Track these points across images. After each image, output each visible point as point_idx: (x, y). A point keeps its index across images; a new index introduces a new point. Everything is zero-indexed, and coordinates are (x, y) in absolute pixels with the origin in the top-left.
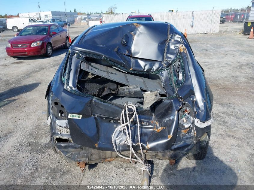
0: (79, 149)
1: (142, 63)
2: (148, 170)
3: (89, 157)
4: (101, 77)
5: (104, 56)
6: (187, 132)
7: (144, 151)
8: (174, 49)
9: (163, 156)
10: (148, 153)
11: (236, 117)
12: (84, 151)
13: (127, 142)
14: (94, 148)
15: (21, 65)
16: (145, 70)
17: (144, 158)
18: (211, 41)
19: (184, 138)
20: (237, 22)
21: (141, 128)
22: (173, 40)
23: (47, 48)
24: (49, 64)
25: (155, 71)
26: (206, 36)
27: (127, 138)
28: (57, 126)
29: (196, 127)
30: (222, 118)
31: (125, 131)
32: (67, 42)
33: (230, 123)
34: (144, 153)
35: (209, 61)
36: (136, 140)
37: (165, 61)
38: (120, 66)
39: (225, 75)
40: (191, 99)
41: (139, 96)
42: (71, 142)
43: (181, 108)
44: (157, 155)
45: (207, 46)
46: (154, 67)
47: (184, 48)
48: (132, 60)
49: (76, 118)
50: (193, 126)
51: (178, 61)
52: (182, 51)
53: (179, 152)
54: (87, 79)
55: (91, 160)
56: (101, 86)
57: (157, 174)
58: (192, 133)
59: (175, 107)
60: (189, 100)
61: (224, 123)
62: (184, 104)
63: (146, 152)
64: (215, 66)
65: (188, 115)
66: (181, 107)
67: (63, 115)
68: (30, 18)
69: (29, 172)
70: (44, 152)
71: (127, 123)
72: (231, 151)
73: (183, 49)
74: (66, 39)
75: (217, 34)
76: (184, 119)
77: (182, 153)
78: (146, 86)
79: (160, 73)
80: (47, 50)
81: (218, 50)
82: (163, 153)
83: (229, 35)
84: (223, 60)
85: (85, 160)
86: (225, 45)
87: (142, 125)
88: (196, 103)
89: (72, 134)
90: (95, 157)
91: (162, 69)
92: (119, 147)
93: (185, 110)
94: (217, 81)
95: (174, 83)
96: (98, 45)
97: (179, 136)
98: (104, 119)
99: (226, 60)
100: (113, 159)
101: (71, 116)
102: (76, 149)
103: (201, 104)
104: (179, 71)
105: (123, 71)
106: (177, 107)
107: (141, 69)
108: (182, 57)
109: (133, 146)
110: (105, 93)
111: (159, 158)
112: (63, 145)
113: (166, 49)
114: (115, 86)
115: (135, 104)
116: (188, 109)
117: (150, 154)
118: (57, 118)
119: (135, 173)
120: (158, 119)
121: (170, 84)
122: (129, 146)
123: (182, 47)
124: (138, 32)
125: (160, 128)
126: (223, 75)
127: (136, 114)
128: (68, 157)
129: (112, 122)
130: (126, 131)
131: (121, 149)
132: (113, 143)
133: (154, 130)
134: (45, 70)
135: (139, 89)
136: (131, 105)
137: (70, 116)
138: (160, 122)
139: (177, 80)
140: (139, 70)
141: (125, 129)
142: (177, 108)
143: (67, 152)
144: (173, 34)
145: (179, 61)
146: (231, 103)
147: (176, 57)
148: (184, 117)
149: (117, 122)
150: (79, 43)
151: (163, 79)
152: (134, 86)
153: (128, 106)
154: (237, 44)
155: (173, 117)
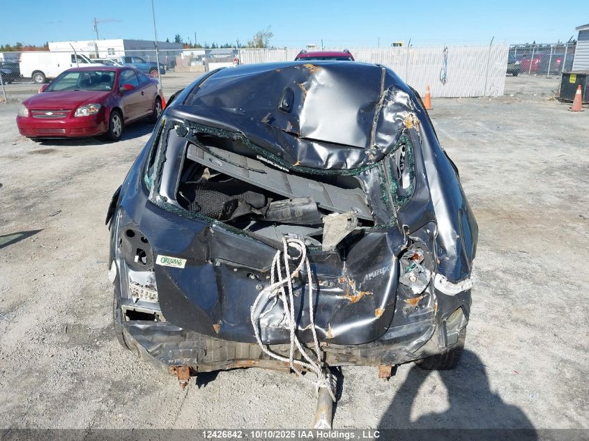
0: (178, 337)
1: (322, 151)
2: (329, 387)
3: (199, 356)
4: (230, 177)
5: (238, 133)
6: (417, 305)
7: (322, 344)
8: (394, 121)
9: (365, 356)
10: (329, 350)
11: (533, 280)
12: (187, 342)
13: (284, 322)
14: (212, 333)
15: (50, 157)
16: (329, 167)
17: (321, 361)
18: (484, 115)
19: (411, 316)
20: (545, 73)
21: (317, 293)
22: (390, 104)
23: (110, 120)
24: (115, 156)
25: (350, 169)
26: (475, 102)
27: (285, 315)
28: (130, 284)
29: (437, 292)
30: (502, 281)
31: (280, 297)
32: (157, 109)
33: (518, 292)
34: (321, 350)
35: (480, 157)
36: (303, 320)
37: (372, 147)
38: (272, 156)
39: (514, 189)
40: (428, 231)
41: (313, 222)
42: (159, 320)
43: (405, 250)
44: (350, 353)
45: (476, 126)
46: (348, 160)
47: (416, 119)
48: (301, 144)
49: (173, 265)
50: (431, 290)
51: (401, 149)
52: (410, 127)
53: (400, 349)
54: (199, 181)
55: (202, 362)
56: (231, 199)
57: (350, 398)
58: (428, 306)
59: (391, 247)
60: (424, 233)
61: (506, 294)
62: (411, 242)
63: (325, 347)
64: (492, 169)
65: (420, 266)
66: (404, 247)
67: (144, 259)
68: (73, 53)
69: (64, 389)
70: (97, 347)
71: (285, 281)
72: (517, 352)
73: (413, 122)
74: (156, 102)
75: (500, 99)
76: (412, 274)
77: (406, 351)
78: (329, 201)
79: (362, 173)
80: (111, 125)
81: (500, 134)
82: (363, 351)
83: (528, 101)
84: (510, 156)
85: (191, 361)
86: (516, 123)
87: (319, 287)
88: (439, 240)
89: (162, 302)
90: (212, 355)
91: (365, 166)
92: (267, 335)
93: (413, 255)
94: (493, 201)
95: (391, 196)
96: (226, 109)
97: (400, 312)
98: (235, 270)
99: (516, 156)
100: (253, 362)
101: (163, 261)
102: (171, 337)
103: (449, 243)
104: (402, 171)
105: (279, 167)
106: (396, 247)
107: (319, 164)
108: (410, 140)
109: (297, 331)
110: (237, 213)
111: (355, 362)
112: (141, 326)
113: (375, 123)
114: (261, 199)
115: (305, 240)
116: (420, 253)
117: (336, 352)
118: (132, 266)
119: (300, 395)
120: (354, 274)
121: (383, 199)
122: (288, 332)
123: (411, 119)
124: (314, 84)
125: (359, 295)
126: (509, 190)
127: (305, 262)
128: (151, 353)
129: (253, 277)
130: (283, 298)
131: (272, 338)
132: (253, 324)
133: (345, 297)
134: (105, 170)
135: (313, 207)
136: (294, 240)
137: (160, 260)
138: (358, 281)
139: (397, 190)
140: (316, 165)
141: (281, 293)
142: (396, 250)
143: (151, 343)
144: (391, 89)
145: (403, 150)
146: (523, 250)
147: (397, 139)
148: (410, 270)
149: (263, 279)
150: (184, 103)
151: (368, 188)
152: (303, 199)
153: (287, 244)
154: (544, 121)
155: (387, 268)
